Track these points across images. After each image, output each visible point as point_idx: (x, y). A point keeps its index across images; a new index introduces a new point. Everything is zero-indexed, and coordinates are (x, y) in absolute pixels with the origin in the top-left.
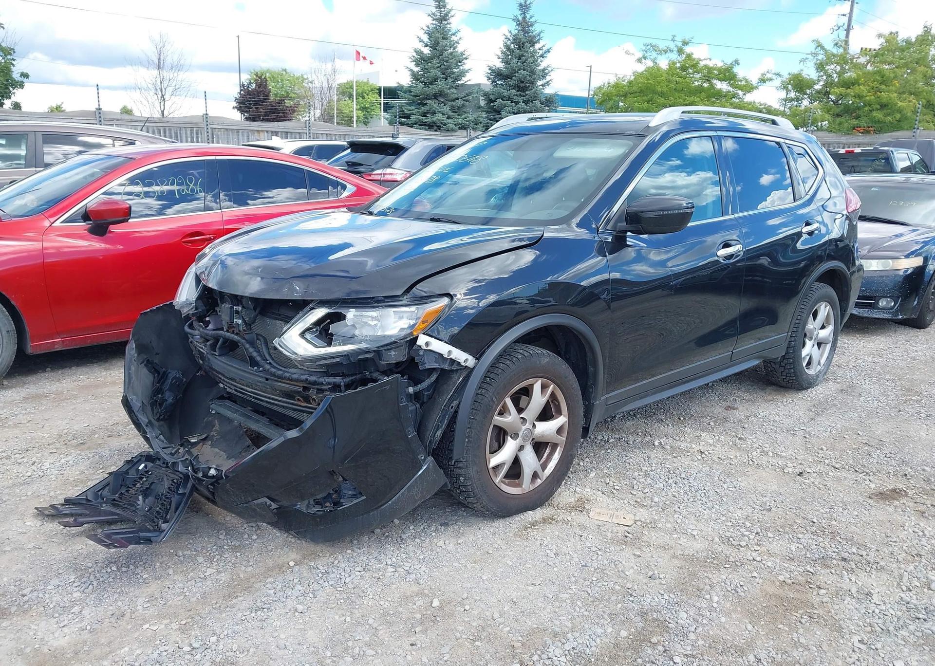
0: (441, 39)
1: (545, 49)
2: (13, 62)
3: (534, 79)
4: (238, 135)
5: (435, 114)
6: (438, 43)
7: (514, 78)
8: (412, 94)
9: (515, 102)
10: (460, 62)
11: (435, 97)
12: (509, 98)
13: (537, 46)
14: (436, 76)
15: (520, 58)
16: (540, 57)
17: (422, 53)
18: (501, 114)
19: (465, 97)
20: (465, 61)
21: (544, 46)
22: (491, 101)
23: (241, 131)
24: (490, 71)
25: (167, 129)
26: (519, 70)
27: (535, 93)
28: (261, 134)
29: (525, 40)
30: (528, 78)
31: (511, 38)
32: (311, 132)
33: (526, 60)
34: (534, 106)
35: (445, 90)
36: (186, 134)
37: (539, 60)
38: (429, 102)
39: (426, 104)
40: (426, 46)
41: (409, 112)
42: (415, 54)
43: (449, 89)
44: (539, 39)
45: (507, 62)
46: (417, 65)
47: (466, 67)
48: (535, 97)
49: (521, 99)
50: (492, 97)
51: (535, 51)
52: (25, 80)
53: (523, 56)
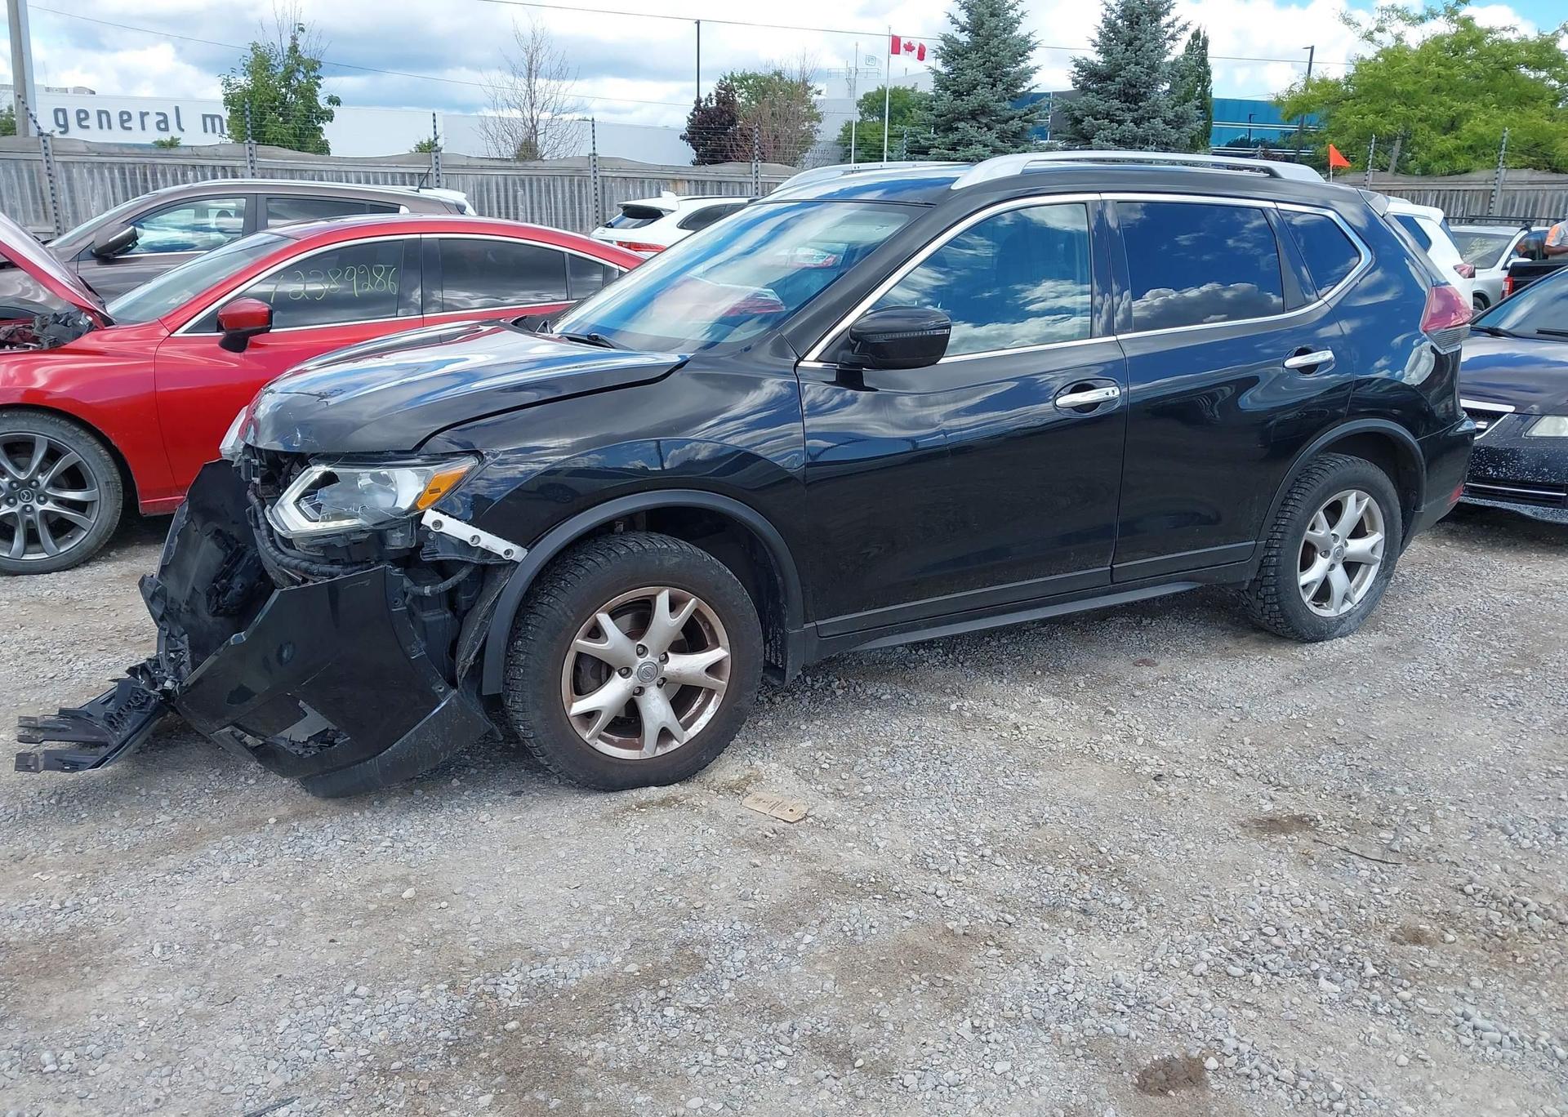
0: (987, 17)
1: (1178, 24)
2: (319, 81)
3: (1155, 80)
4: (643, 188)
5: (971, 144)
6: (983, 23)
7: (1117, 79)
8: (935, 112)
9: (1117, 122)
10: (1021, 56)
11: (974, 115)
12: (1108, 114)
13: (1165, 20)
14: (975, 80)
15: (1130, 44)
16: (1168, 39)
17: (957, 42)
18: (1091, 143)
19: (1026, 114)
20: (1030, 53)
21: (1177, 19)
22: (1078, 121)
23: (647, 181)
24: (1076, 70)
25: (534, 178)
26: (1128, 64)
27: (1155, 104)
28: (680, 185)
29: (1142, 11)
30: (1144, 78)
31: (1117, 9)
32: (760, 180)
33: (1143, 46)
34: (1153, 128)
35: (991, 104)
36: (563, 186)
37: (1168, 46)
38: (961, 125)
39: (957, 129)
40: (963, 30)
41: (927, 143)
42: (942, 44)
43: (998, 101)
44: (1169, 8)
45: (1106, 51)
46: (946, 64)
47: (1031, 64)
48: (1154, 111)
49: (1128, 116)
50: (1077, 113)
51: (1159, 30)
52: (335, 108)
53: (1136, 38)
